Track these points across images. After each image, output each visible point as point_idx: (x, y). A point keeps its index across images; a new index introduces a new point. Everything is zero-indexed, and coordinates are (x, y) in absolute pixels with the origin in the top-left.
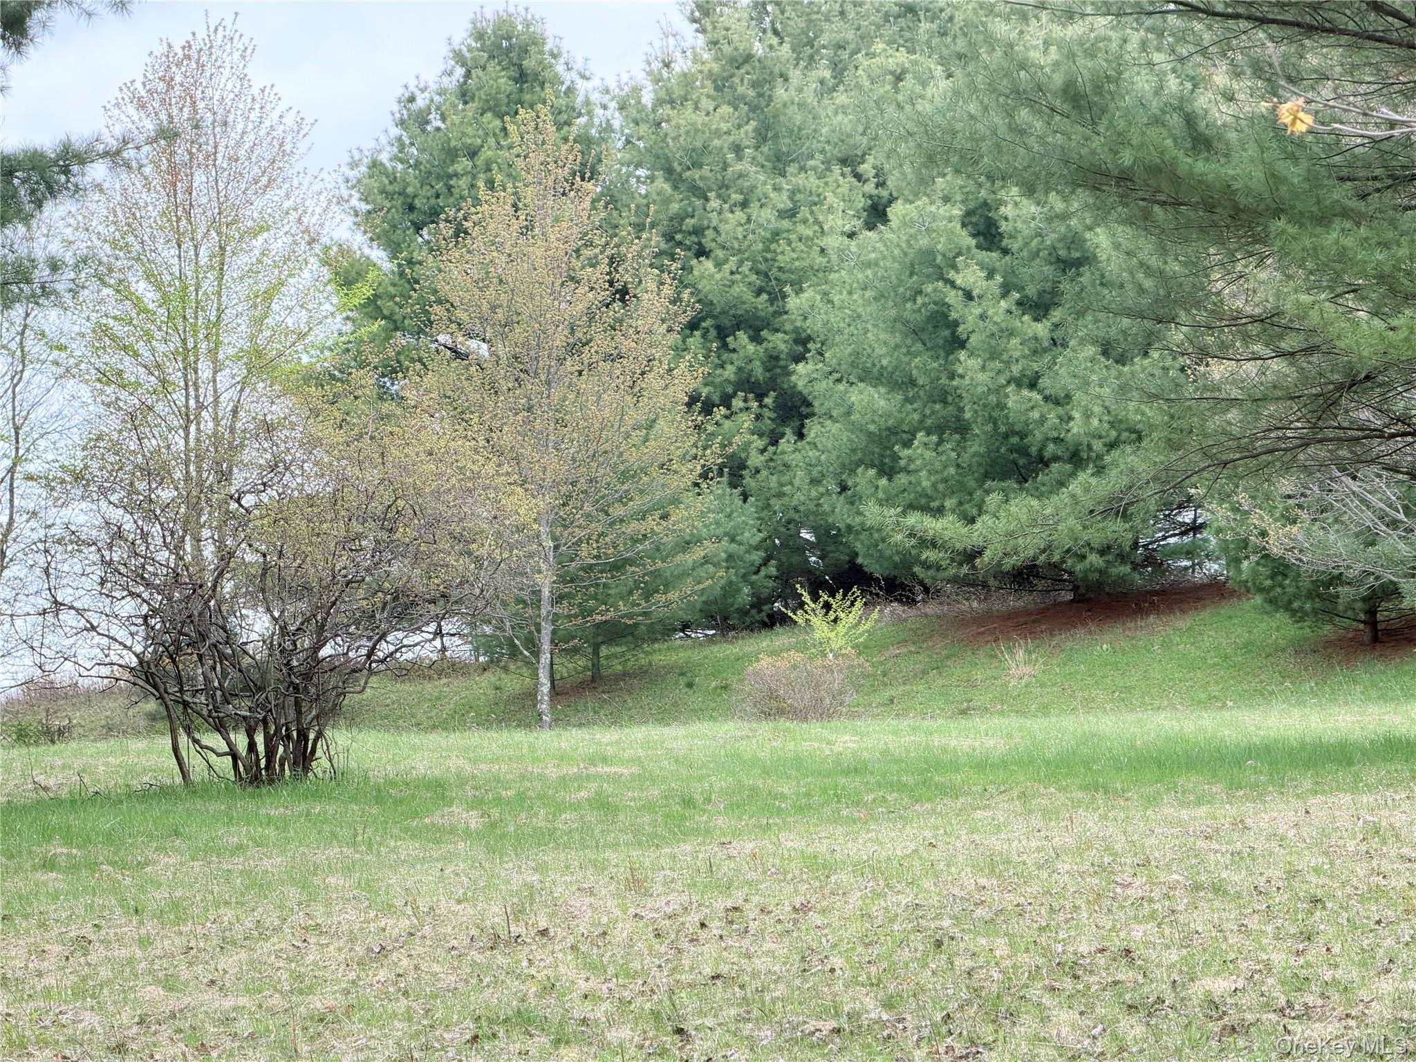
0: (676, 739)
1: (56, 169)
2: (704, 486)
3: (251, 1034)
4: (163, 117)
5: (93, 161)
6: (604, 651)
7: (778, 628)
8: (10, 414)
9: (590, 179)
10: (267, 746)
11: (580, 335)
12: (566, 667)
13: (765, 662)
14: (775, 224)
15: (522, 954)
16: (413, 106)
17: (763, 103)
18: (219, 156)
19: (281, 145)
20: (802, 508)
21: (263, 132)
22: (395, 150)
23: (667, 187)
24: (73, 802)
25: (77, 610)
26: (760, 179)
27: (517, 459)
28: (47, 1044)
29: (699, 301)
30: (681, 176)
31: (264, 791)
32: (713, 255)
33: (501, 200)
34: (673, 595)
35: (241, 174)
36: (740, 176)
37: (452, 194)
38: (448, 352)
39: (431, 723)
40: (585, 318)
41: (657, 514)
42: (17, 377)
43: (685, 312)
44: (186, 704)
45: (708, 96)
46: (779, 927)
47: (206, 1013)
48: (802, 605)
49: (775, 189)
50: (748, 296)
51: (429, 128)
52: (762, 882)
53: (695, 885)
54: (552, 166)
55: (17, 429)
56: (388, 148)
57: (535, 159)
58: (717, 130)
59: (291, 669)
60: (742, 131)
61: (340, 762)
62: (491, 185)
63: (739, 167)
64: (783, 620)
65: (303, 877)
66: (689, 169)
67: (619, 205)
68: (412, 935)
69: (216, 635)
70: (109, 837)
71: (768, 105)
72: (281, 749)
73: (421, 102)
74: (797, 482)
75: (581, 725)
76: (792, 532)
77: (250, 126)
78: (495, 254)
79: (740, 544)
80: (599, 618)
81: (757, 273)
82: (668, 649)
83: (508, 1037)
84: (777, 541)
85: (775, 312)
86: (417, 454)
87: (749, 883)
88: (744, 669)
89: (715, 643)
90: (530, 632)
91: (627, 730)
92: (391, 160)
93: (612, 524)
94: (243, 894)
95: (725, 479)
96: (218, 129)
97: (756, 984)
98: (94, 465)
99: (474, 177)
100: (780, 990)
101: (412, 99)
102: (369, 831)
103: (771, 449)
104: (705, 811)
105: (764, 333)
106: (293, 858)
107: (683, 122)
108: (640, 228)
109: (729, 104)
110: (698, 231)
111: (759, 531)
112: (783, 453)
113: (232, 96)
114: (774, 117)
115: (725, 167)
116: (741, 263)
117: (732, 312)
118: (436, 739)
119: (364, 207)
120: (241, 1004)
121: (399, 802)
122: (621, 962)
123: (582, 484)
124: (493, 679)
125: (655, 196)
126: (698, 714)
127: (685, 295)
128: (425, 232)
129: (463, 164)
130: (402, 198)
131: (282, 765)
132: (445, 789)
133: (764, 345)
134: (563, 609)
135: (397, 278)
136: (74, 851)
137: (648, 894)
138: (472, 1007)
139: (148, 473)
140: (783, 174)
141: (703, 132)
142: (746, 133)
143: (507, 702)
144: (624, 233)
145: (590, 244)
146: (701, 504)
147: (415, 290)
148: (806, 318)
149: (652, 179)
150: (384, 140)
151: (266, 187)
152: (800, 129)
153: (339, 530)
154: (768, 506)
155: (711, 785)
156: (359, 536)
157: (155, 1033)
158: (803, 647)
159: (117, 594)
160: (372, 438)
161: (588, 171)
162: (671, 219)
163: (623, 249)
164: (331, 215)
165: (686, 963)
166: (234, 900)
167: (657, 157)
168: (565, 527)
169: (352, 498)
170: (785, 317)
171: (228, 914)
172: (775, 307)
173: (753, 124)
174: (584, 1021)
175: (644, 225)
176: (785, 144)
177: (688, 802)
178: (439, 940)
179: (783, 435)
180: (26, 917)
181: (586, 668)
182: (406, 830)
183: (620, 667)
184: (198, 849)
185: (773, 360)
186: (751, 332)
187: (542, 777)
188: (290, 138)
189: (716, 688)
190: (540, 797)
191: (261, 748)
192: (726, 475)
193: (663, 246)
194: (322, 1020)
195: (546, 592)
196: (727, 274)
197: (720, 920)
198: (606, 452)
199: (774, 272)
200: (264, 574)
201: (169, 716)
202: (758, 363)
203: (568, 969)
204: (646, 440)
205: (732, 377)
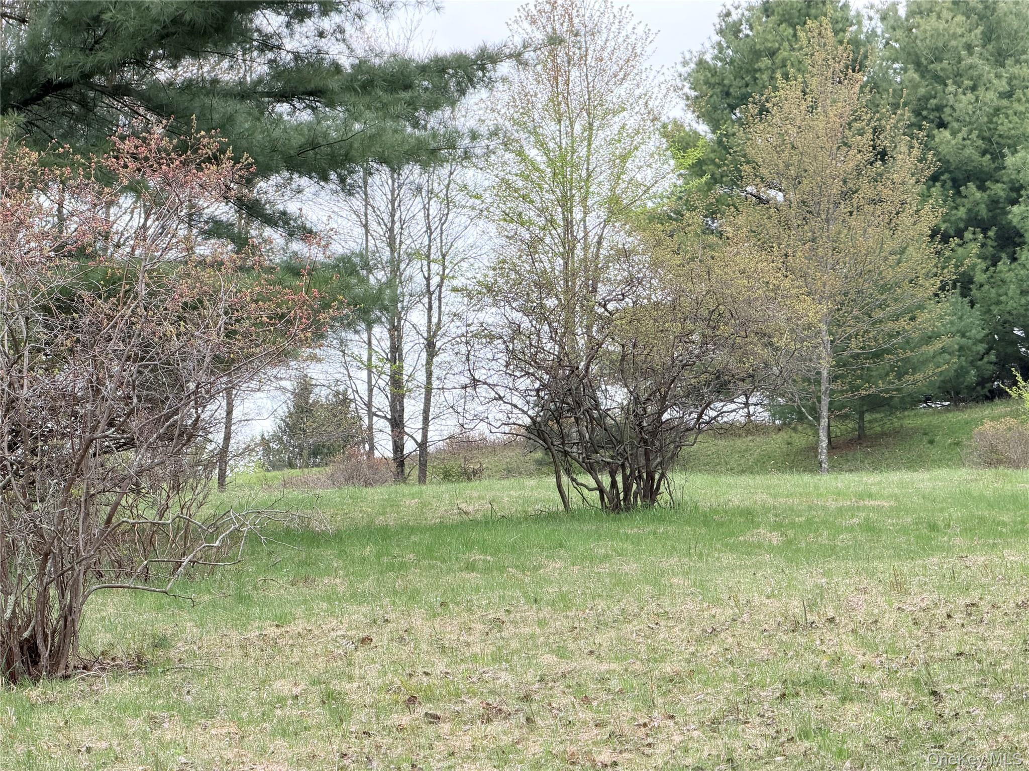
0: (923, 481)
1: (475, 67)
2: (942, 296)
3: (621, 691)
4: (549, 30)
5: (501, 61)
6: (868, 417)
7: (997, 400)
8: (439, 245)
9: (859, 71)
10: (624, 484)
11: (851, 185)
12: (839, 428)
13: (988, 425)
14: (996, 103)
15: (816, 635)
16: (730, 20)
17: (989, 13)
18: (589, 58)
19: (634, 48)
20: (1014, 312)
21: (620, 40)
22: (716, 52)
23: (916, 76)
24: (487, 523)
25: (489, 385)
26: (986, 69)
27: (804, 276)
28: (475, 695)
29: (939, 160)
30: (926, 67)
31: (623, 516)
32: (950, 126)
33: (794, 87)
34: (919, 376)
35: (604, 71)
36: (971, 67)
37: (756, 84)
38: (754, 199)
39: (740, 468)
40: (855, 173)
41: (907, 317)
42: (444, 218)
43: (929, 168)
44: (566, 453)
45: (948, 9)
46: (1006, 618)
47: (588, 674)
48: (1015, 383)
49: (996, 76)
50: (976, 156)
51: (741, 35)
52: (993, 585)
53: (942, 587)
54: (831, 62)
55: (444, 256)
56: (711, 51)
57: (819, 57)
58: (954, 33)
59: (642, 428)
60: (973, 34)
61: (677, 495)
62: (786, 77)
63: (970, 61)
64: (1001, 394)
65: (655, 578)
66: (933, 62)
67: (880, 90)
68: (734, 620)
69: (588, 403)
70: (513, 548)
71: (992, 15)
72: (635, 486)
73: (735, 16)
74: (1010, 293)
75: (851, 471)
76: (1007, 330)
77: (612, 35)
78: (789, 126)
79: (969, 338)
80: (864, 392)
81: (983, 139)
82: (915, 415)
83: (807, 695)
84: (996, 337)
85: (996, 168)
86: (734, 272)
87: (983, 586)
88: (971, 431)
89: (949, 411)
90: (814, 403)
91: (885, 475)
92: (713, 59)
93: (874, 324)
94: (611, 590)
95: (958, 291)
96: (588, 38)
97: (990, 659)
98: (501, 281)
99: (774, 72)
100: (1008, 665)
101: (728, 14)
102: (700, 546)
103: (992, 269)
104: (946, 534)
105: (988, 183)
106: (645, 565)
107: (928, 28)
108: (896, 106)
109: (963, 14)
110: (939, 108)
111: (983, 329)
112: (1000, 272)
113: (598, 14)
114: (997, 23)
115: (960, 61)
116: (970, 132)
117: (964, 168)
118: (746, 480)
119: (693, 94)
120: (613, 668)
121: (722, 524)
122: (889, 642)
123: (852, 295)
124: (786, 437)
125: (907, 83)
126: (938, 463)
127: (930, 156)
128: (737, 111)
129: (765, 62)
130: (721, 87)
131: (635, 498)
132: (753, 516)
133: (988, 192)
134: (837, 386)
135: (716, 147)
136: (489, 558)
137: (907, 593)
138: (781, 674)
139: (539, 286)
140: (1003, 66)
141: (944, 36)
142: (976, 35)
143: (796, 454)
144: (884, 110)
145: (858, 119)
146: (939, 309)
147: (730, 154)
148: (1019, 172)
149: (905, 70)
150: (708, 45)
151: (623, 79)
152: (1016, 32)
153: (677, 328)
154: (989, 311)
155: (950, 515)
156: (692, 332)
157: (551, 688)
158: (1016, 415)
159: (518, 374)
160: (700, 261)
161: (857, 65)
162: (919, 100)
163: (883, 122)
164: (669, 99)
165: (937, 643)
166: (605, 594)
167: (909, 54)
168: (839, 326)
169: (686, 303)
170: (1003, 171)
171: (601, 604)
172: (996, 164)
173: (981, 28)
174: (863, 685)
175: (899, 104)
176: (1004, 43)
177: (933, 527)
178: (755, 624)
179: (1000, 259)
180: (457, 604)
181: (854, 429)
182: (727, 545)
183: (879, 429)
184: (577, 557)
185: (994, 203)
186: (978, 183)
187: (824, 508)
188: (640, 44)
189: (950, 445)
190: (824, 522)
191: (620, 485)
192: (958, 287)
193: (913, 120)
194: (671, 681)
195: (825, 374)
196: (960, 141)
197: (962, 613)
198: (869, 271)
199: (995, 139)
200: (623, 360)
201: (555, 462)
202: (983, 206)
203: (850, 647)
204: (899, 262)
205: (964, 216)
